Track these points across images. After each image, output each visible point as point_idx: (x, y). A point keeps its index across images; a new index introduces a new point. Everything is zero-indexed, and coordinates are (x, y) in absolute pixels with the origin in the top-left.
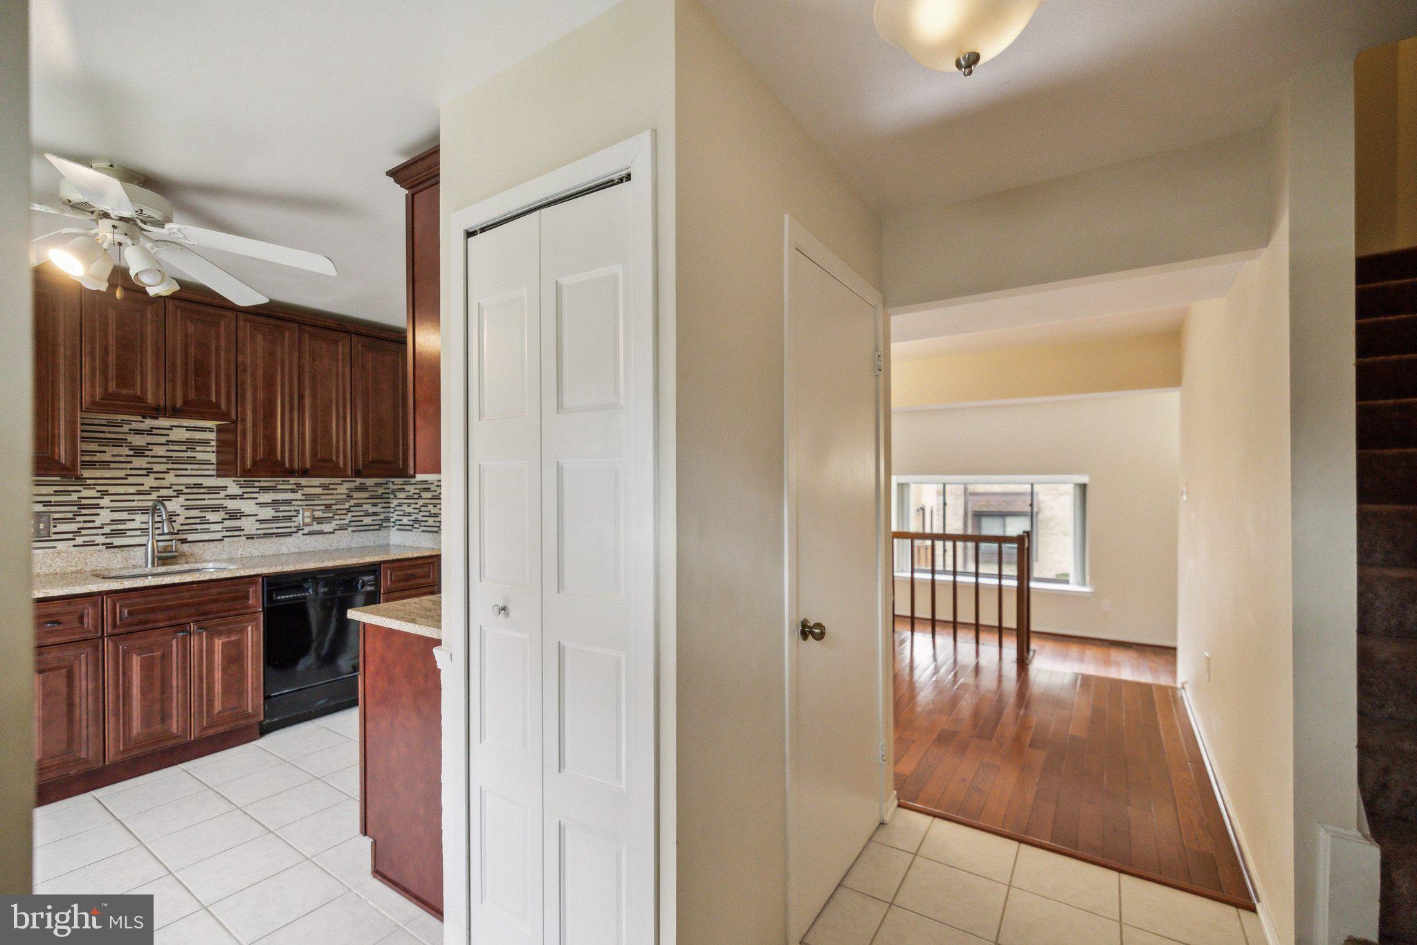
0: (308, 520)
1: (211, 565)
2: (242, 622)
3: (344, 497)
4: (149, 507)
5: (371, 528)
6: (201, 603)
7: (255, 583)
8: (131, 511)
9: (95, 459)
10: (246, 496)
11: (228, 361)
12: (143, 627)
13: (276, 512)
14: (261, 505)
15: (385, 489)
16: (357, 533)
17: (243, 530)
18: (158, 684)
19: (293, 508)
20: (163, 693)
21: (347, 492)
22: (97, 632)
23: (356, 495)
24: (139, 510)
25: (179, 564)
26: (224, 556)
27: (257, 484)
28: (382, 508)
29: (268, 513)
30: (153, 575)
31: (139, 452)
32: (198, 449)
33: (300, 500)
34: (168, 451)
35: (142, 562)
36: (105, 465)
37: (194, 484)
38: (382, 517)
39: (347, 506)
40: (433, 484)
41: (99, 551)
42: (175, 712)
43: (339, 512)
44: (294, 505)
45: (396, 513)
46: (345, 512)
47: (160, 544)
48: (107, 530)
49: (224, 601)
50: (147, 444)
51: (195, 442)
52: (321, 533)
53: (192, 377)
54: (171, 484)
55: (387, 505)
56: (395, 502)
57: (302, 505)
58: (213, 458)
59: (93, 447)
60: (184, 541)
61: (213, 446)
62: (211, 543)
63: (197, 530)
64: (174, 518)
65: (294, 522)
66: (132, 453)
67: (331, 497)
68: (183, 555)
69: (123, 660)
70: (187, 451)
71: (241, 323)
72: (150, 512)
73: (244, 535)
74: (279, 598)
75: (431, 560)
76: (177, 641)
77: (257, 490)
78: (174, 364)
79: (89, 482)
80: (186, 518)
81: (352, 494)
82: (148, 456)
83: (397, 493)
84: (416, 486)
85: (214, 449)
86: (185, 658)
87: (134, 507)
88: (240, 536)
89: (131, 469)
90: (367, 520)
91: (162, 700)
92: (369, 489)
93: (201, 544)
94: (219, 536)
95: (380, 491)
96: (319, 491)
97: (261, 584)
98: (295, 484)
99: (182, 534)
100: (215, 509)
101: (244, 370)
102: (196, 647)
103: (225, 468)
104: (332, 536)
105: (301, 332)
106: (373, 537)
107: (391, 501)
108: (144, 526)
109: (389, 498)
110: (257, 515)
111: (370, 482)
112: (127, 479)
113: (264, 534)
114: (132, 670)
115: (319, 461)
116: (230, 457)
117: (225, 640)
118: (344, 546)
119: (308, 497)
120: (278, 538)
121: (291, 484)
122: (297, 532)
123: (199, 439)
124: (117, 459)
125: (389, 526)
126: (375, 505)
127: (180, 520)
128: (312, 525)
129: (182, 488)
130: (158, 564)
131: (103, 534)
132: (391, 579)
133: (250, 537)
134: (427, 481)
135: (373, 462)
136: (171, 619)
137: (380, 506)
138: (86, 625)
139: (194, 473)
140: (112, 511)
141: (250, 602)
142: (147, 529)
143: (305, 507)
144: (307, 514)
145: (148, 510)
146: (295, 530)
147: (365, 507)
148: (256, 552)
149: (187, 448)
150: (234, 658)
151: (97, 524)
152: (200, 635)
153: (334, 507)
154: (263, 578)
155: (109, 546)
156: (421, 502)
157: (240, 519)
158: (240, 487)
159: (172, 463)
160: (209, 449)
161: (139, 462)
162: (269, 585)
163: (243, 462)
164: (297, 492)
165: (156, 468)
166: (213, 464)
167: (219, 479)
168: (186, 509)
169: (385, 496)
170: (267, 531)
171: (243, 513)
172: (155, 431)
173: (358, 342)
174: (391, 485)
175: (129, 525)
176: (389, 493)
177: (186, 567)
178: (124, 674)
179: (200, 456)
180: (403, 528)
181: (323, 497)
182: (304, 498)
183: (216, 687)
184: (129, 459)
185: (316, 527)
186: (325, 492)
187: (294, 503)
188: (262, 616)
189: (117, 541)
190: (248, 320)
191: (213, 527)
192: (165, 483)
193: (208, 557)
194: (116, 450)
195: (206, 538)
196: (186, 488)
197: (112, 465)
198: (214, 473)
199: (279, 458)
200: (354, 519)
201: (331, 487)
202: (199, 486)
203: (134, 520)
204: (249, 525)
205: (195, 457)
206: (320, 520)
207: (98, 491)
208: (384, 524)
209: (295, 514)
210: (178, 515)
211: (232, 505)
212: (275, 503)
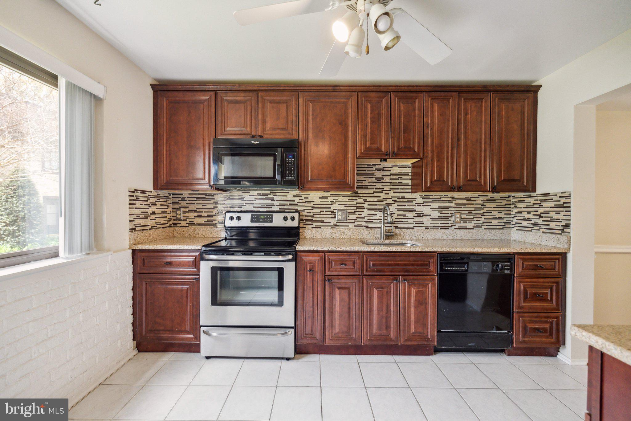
0: (458, 220)
1: (409, 242)
2: (426, 280)
3: (480, 206)
4: (382, 208)
5: (497, 227)
6: (405, 265)
7: (433, 257)
8: (375, 210)
9: (363, 184)
10: (425, 204)
11: (419, 122)
12: (379, 273)
13: (440, 214)
14: (433, 209)
15: (507, 201)
16: (488, 230)
17: (423, 223)
18: (384, 308)
19: (449, 212)
20: (387, 313)
21: (482, 203)
22: (360, 272)
23: (488, 205)
24: (378, 210)
25: (394, 239)
26: (415, 238)
27: (431, 197)
28: (505, 214)
29: (436, 214)
30: (384, 244)
31: (379, 180)
32: (404, 177)
33: (454, 207)
34: (390, 179)
35: (379, 237)
36: (366, 187)
37: (401, 197)
38: (505, 220)
39: (481, 212)
40: (556, 195)
41: (363, 229)
42: (392, 326)
43: (476, 216)
44: (450, 210)
45: (516, 218)
46: (480, 216)
47: (387, 228)
48: (366, 219)
49: (417, 265)
50: (382, 176)
51: (402, 174)
52: (466, 228)
53: (402, 134)
54: (391, 197)
55: (509, 212)
56: (516, 210)
57: (455, 211)
58: (410, 182)
59: (362, 178)
60: (397, 227)
61: (410, 176)
62: (408, 229)
63: (402, 222)
64: (393, 215)
65: (450, 220)
66: (376, 181)
67: (472, 206)
68: (396, 235)
69: (370, 290)
70: (398, 179)
71: (426, 99)
72: (383, 211)
73: (424, 226)
74: (447, 268)
75: (557, 256)
76: (393, 285)
77: (431, 200)
78: (394, 127)
79: (360, 195)
80: (398, 215)
81: (485, 204)
82: (382, 182)
83: (517, 204)
84: (536, 198)
85: (411, 177)
86: (397, 295)
87: (376, 208)
88: (422, 227)
89: (376, 189)
90: (495, 222)
91: (387, 318)
92: (497, 201)
93: (404, 230)
94: (412, 226)
95: (504, 202)
96: (465, 202)
97: (436, 257)
98: (451, 197)
99: (396, 223)
100: (411, 211)
101: (428, 127)
102: (402, 290)
103: (415, 188)
104: (472, 230)
105: (459, 97)
106: (499, 234)
107: (512, 209)
108: (380, 218)
109: (510, 208)
110: (430, 215)
111: (497, 196)
112: (374, 194)
113: (434, 227)
114: (373, 297)
115: (468, 181)
116: (418, 181)
117: (417, 289)
118: (480, 238)
119: (459, 205)
120: (441, 230)
121: (449, 197)
122: (452, 227)
123: (404, 172)
124: (371, 184)
125: (510, 227)
126: (500, 212)
127: (395, 216)
128: (460, 223)
129: (396, 199)
130: (385, 239)
131: (365, 221)
132: (523, 267)
133: (427, 228)
134: (549, 194)
135: (504, 180)
136: (391, 272)
137: (504, 213)
138: (355, 268)
139: (401, 191)
140: (368, 210)
141: (431, 268)
142: (381, 220)
143: (456, 212)
144: (458, 216)
145: (382, 210)
146: (450, 225)
147: (494, 213)
148: (430, 236)
149: (398, 177)
150: (421, 302)
151: (363, 216)
152: (404, 283)
153: (474, 212)
154: (438, 254)
155: (367, 227)
156: (541, 210)
157: (422, 217)
158: (422, 199)
159: (392, 186)
160: (408, 177)
161: (379, 185)
162: (441, 259)
163: (426, 183)
164: (452, 202)
165: (386, 188)
166: (410, 186)
167: (412, 194)
168: (397, 210)
169: (507, 206)
170: (435, 225)
171: (424, 213)
172: (386, 169)
173: (496, 97)
174: (512, 198)
175: (375, 217)
176: (510, 204)
177: (398, 242)
178: (370, 297)
179: (405, 182)
180: (522, 229)
181: (467, 206)
182: (456, 206)
183: (412, 317)
184: (375, 184)
185: (463, 224)
186: (468, 202)
187: (450, 209)
188: (437, 278)
189: (370, 225)
190: (429, 96)
191: (409, 221)
192: (389, 196)
193: (407, 237)
194: (370, 180)
195: (406, 227)
196: (398, 199)
197: (369, 187)
198: (410, 191)
199: (445, 180)
200: (486, 221)
201: (472, 199)
202: (403, 198)
203: (376, 215)
204: (426, 221)
205: (402, 182)
206: (464, 220)
207: (363, 200)
208: (506, 226)
209: (450, 215)
210: (394, 213)
211: (419, 209)
212: (440, 208)
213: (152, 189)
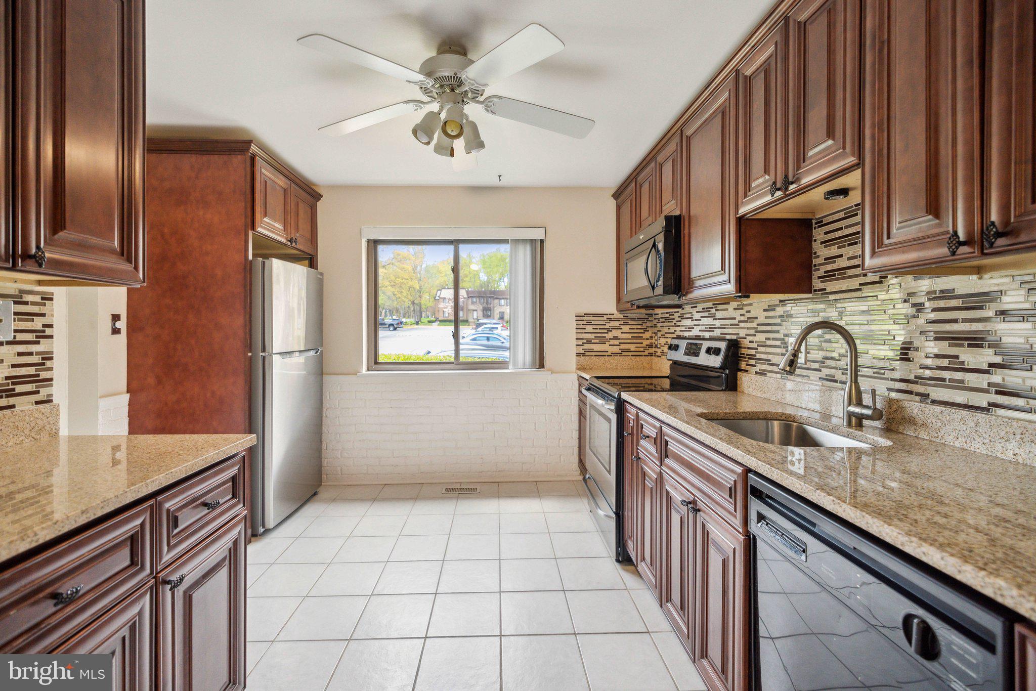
9: (835, 266)
12: (673, 474)
22: (658, 460)
36: (842, 273)
49: (714, 485)
124: (852, 263)
197: (848, 272)
213: (614, 311)
